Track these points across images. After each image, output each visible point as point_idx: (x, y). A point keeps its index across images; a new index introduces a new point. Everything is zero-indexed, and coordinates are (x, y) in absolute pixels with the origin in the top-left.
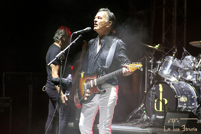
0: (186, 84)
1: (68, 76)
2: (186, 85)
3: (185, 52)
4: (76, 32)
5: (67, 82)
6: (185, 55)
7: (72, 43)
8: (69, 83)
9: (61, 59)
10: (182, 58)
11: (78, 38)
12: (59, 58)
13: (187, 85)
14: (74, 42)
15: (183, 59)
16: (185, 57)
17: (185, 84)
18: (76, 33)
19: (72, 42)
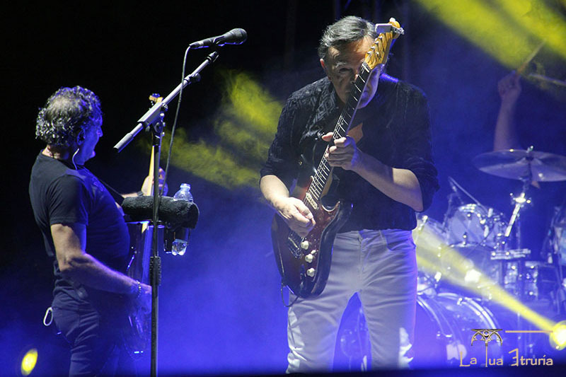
0: (463, 300)
1: (180, 189)
2: (465, 303)
3: (457, 194)
4: (201, 42)
5: (180, 205)
6: (457, 204)
7: (187, 78)
8: (186, 209)
9: (155, 127)
10: (449, 212)
11: (207, 61)
12: (151, 125)
13: (466, 301)
14: (195, 73)
15: (450, 216)
16: (457, 210)
17: (461, 299)
18: (198, 45)
19: (190, 75)
